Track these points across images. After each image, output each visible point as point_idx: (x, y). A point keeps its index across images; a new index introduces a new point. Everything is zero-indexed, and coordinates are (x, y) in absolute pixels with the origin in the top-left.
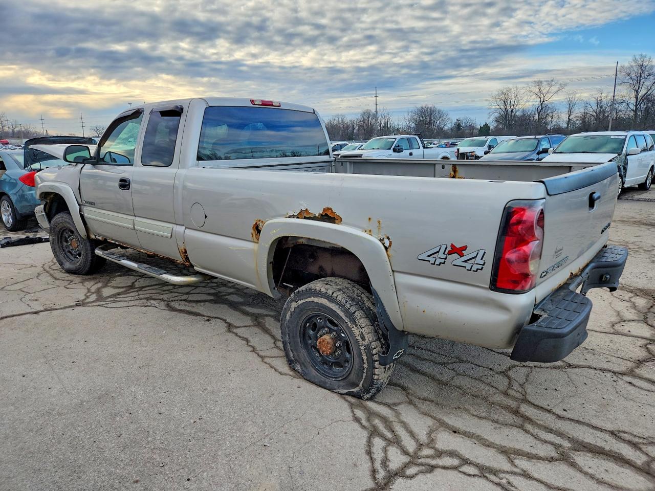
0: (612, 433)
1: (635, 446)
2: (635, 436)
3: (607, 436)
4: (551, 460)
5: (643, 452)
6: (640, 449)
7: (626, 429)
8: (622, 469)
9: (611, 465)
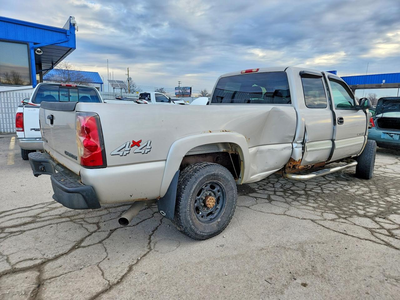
0: (24, 231)
1: (11, 233)
2: (14, 235)
3: (25, 229)
4: (39, 214)
5: (7, 233)
6: (9, 233)
7: (19, 236)
8: (12, 224)
9: (17, 223)
